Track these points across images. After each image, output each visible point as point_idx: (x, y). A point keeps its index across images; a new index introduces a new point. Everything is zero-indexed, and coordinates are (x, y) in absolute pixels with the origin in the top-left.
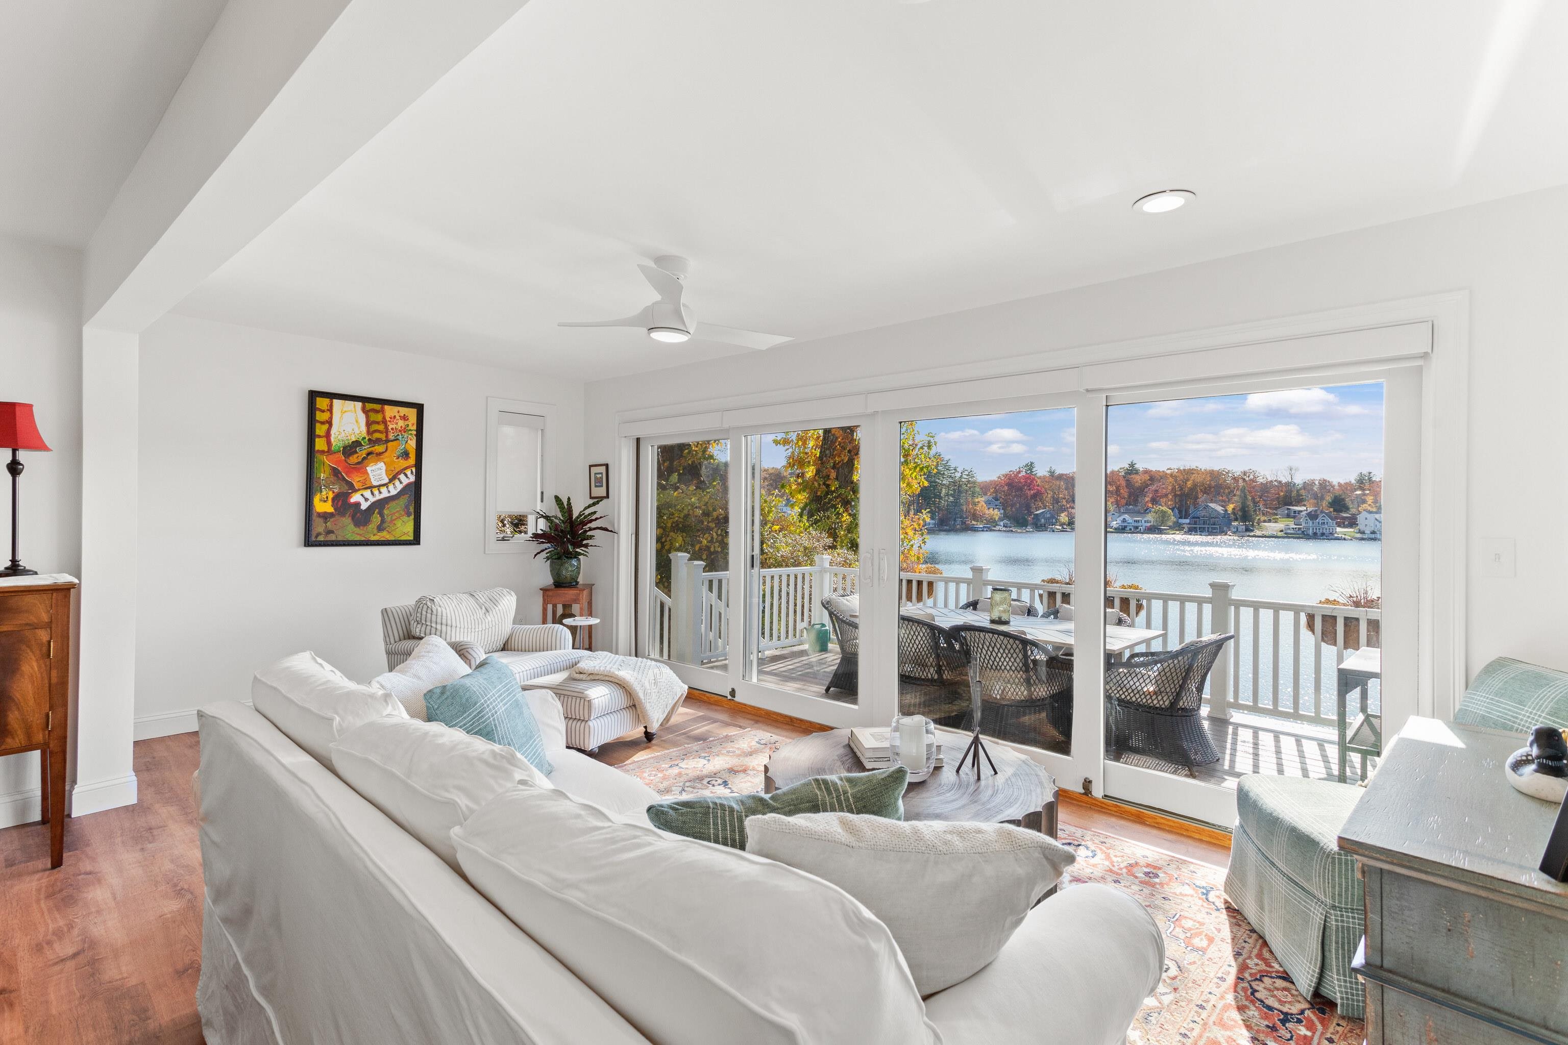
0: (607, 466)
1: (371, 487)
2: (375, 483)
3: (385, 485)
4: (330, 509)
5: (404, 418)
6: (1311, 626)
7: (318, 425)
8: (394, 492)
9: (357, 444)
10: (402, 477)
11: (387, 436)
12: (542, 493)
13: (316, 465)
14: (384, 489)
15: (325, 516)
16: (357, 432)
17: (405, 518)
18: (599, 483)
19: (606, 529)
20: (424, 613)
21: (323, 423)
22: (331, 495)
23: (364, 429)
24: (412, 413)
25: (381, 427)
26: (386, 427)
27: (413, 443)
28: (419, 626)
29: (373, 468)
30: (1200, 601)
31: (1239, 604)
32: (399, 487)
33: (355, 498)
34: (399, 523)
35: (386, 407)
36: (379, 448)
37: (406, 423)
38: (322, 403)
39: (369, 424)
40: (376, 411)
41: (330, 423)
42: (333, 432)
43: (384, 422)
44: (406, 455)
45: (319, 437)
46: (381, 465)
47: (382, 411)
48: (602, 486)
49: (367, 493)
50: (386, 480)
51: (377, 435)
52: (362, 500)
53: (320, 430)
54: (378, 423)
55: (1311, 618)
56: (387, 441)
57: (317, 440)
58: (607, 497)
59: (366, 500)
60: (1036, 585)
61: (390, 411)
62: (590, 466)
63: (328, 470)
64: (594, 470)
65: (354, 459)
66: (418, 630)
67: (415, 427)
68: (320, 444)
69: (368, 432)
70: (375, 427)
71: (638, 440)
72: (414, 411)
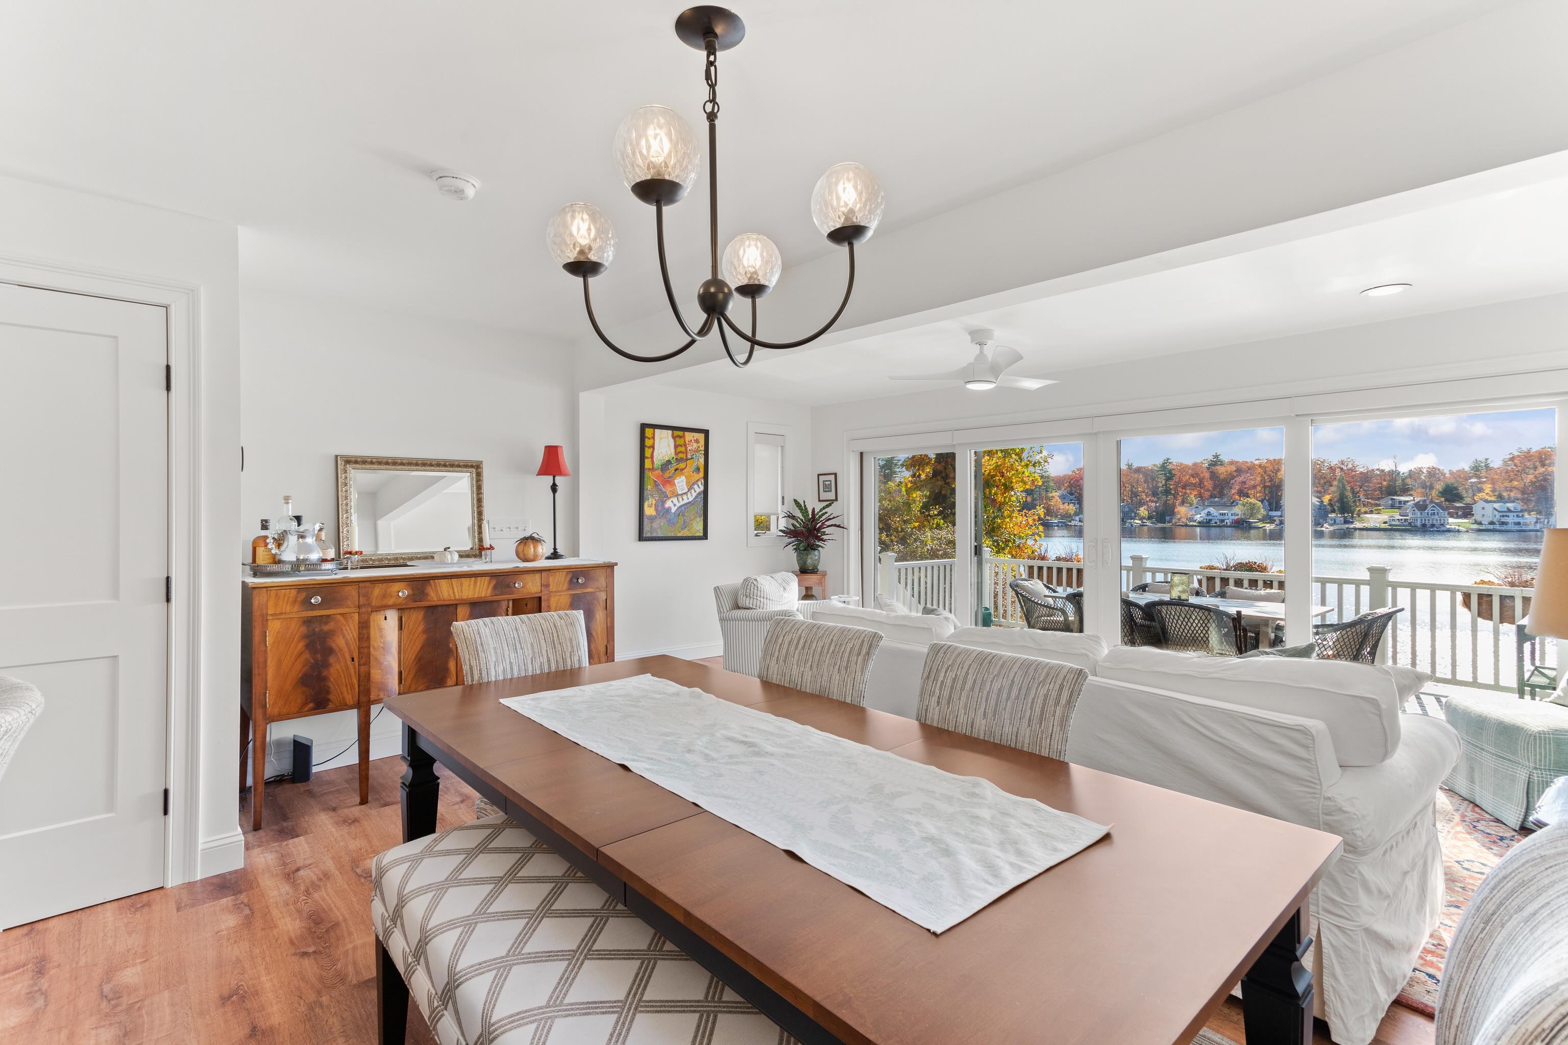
0: (835, 474)
1: (677, 495)
2: (680, 492)
3: (686, 493)
4: (654, 513)
5: (697, 441)
6: (1467, 603)
7: (646, 449)
8: (691, 499)
9: (669, 462)
10: (696, 487)
11: (686, 456)
12: (783, 498)
13: (646, 479)
14: (685, 497)
15: (652, 519)
16: (669, 453)
17: (698, 519)
18: (827, 489)
19: (839, 526)
20: (752, 589)
21: (649, 447)
22: (654, 502)
23: (673, 450)
24: (701, 437)
25: (683, 449)
26: (686, 449)
27: (702, 461)
28: (748, 599)
29: (679, 481)
30: (1357, 583)
31: (1395, 586)
32: (694, 495)
33: (668, 504)
34: (694, 524)
35: (687, 434)
36: (682, 465)
37: (698, 445)
38: (649, 432)
39: (676, 447)
40: (680, 437)
41: (653, 447)
42: (655, 454)
43: (685, 445)
44: (698, 469)
45: (647, 458)
46: (683, 478)
47: (684, 436)
48: (831, 491)
49: (675, 500)
50: (687, 490)
51: (681, 455)
52: (672, 505)
53: (648, 453)
54: (681, 446)
55: (1467, 598)
56: (687, 459)
57: (646, 460)
58: (836, 500)
59: (675, 505)
60: (1195, 571)
61: (689, 436)
62: (819, 475)
63: (652, 482)
64: (822, 478)
65: (667, 475)
66: (747, 602)
67: (703, 449)
68: (648, 464)
69: (676, 453)
70: (680, 449)
71: (862, 454)
72: (703, 435)
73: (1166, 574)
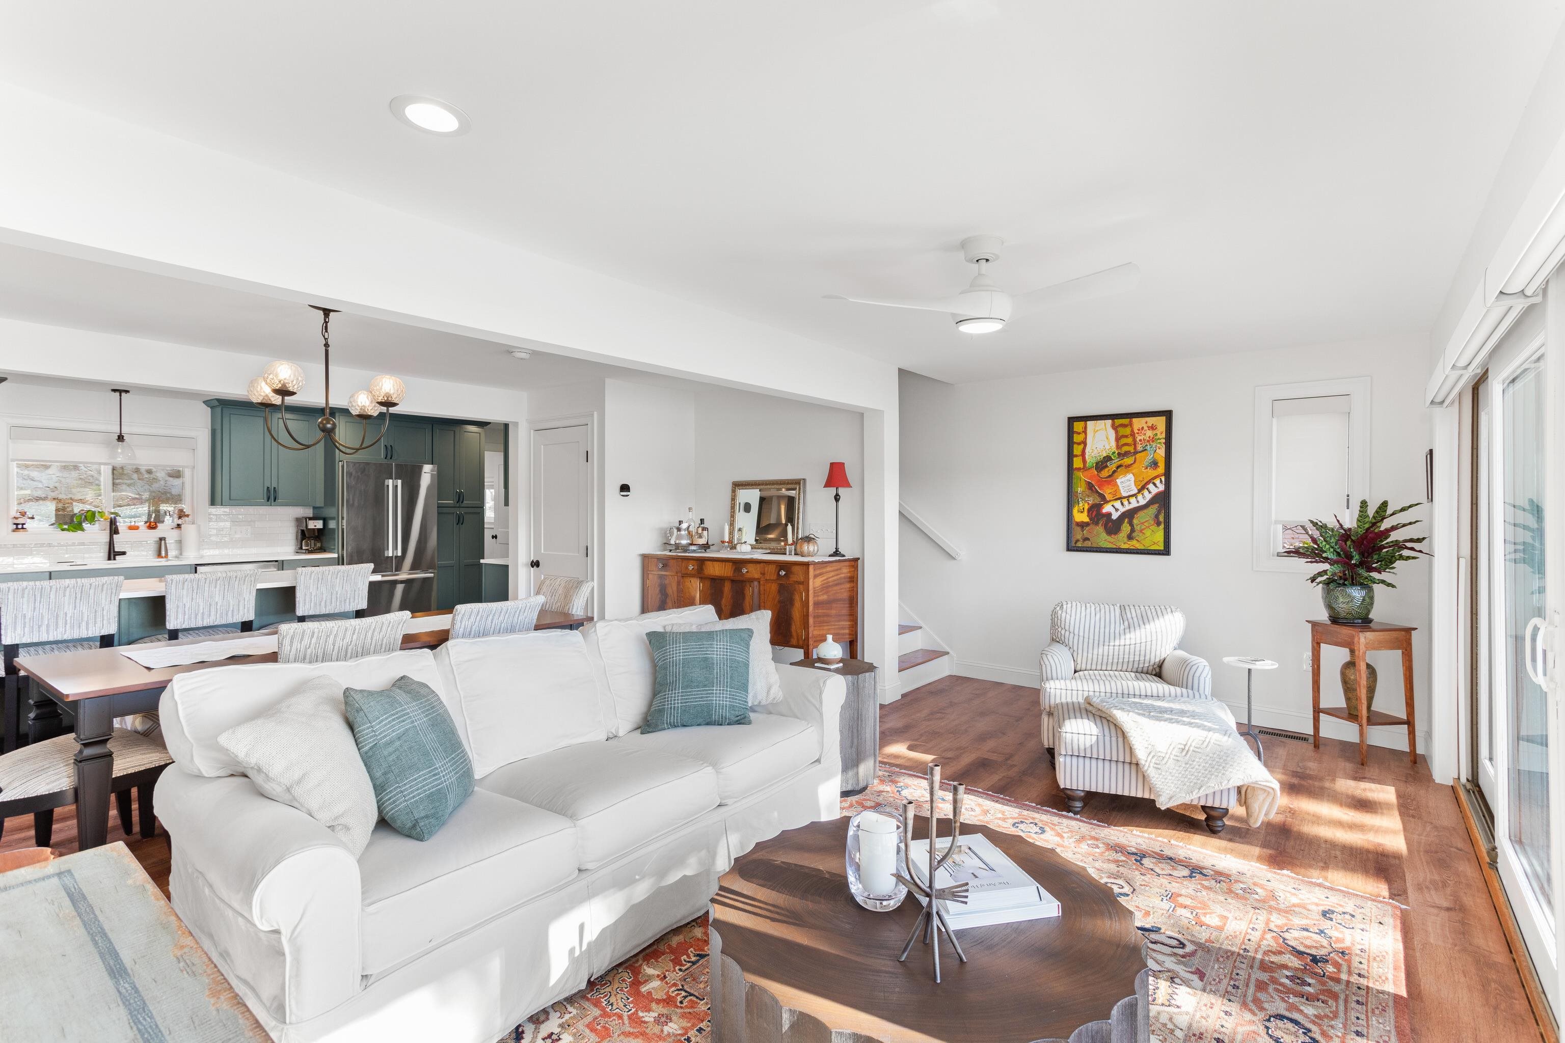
1: (1121, 498)
2: (1125, 494)
3: (1135, 495)
4: (1087, 519)
5: (1153, 428)
7: (1075, 446)
8: (1142, 502)
9: (1108, 459)
10: (1151, 486)
11: (1135, 448)
12: (1348, 497)
13: (1074, 481)
14: (1133, 500)
15: (1082, 525)
16: (1108, 447)
17: (1154, 527)
21: (1079, 444)
22: (1086, 507)
23: (1113, 444)
24: (1161, 422)
25: (1129, 440)
26: (1135, 440)
27: (1162, 452)
29: (1123, 480)
32: (1148, 497)
33: (1107, 508)
34: (1148, 532)
35: (1134, 420)
36: (1128, 461)
37: (1155, 432)
38: (1078, 426)
39: (1118, 439)
40: (1124, 426)
41: (1084, 443)
42: (1087, 451)
43: (1133, 434)
44: (1155, 464)
45: (1077, 456)
46: (1130, 476)
47: (1131, 424)
49: (1117, 504)
50: (1135, 491)
51: (1126, 449)
52: (1112, 511)
53: (1077, 450)
54: (1126, 437)
56: (1136, 453)
57: (1075, 459)
59: (1117, 510)
61: (1138, 423)
62: (1428, 454)
63: (1084, 485)
65: (1105, 473)
67: (1164, 435)
68: (1077, 463)
69: (1118, 447)
70: (1124, 441)
72: (1163, 419)
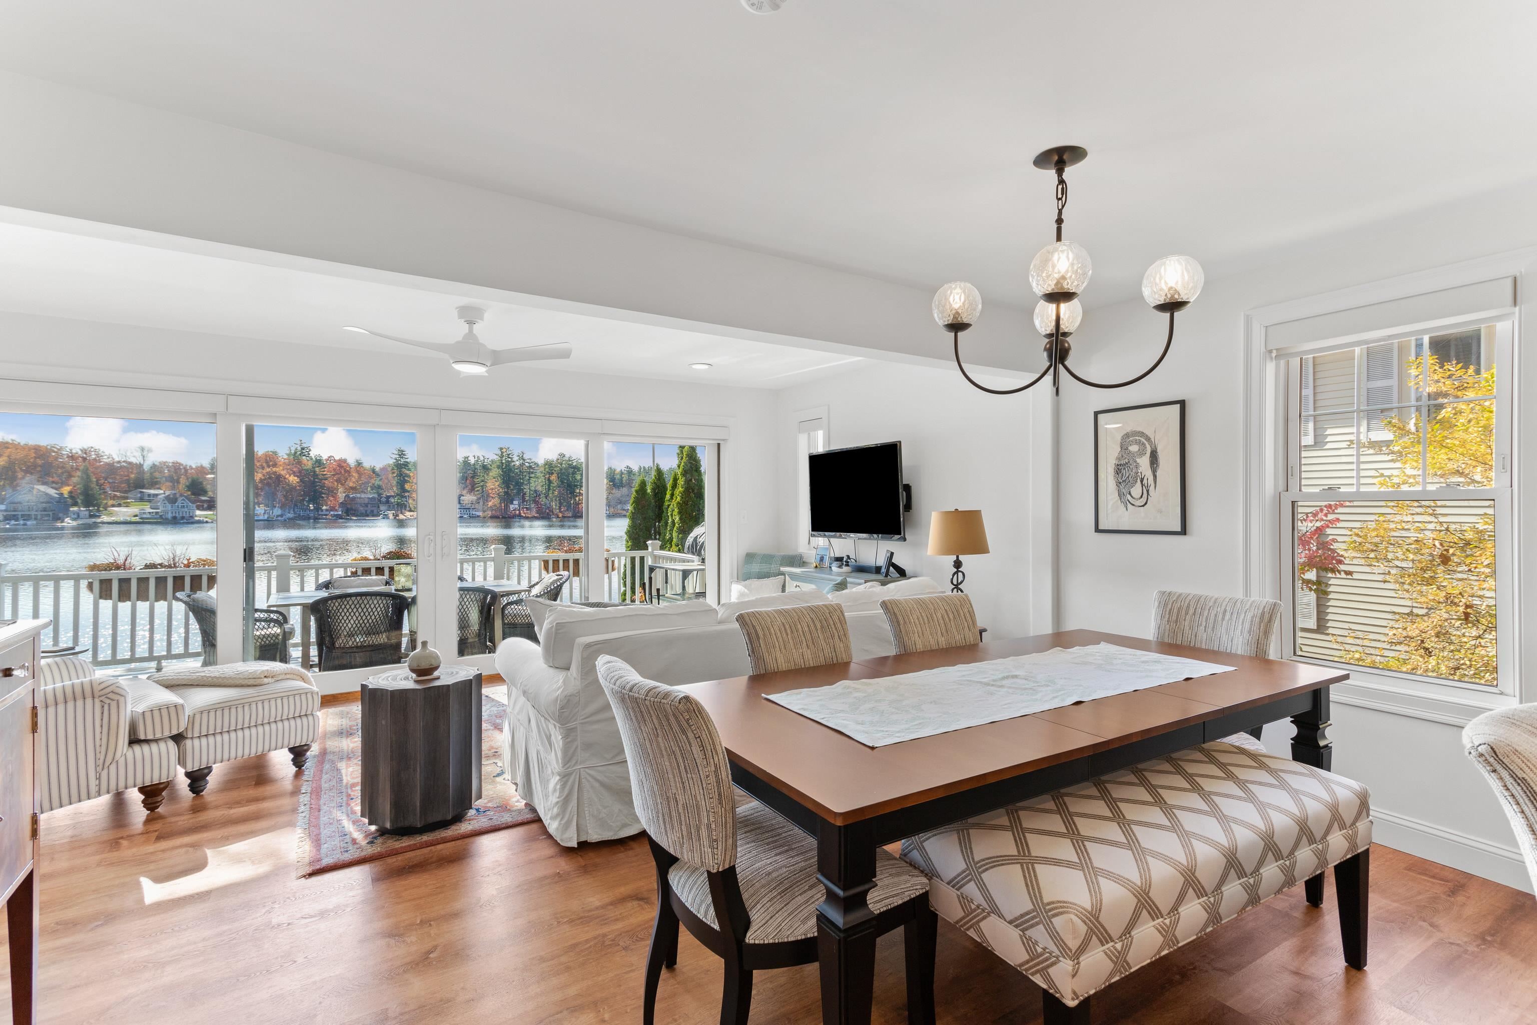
73: (346, 569)
